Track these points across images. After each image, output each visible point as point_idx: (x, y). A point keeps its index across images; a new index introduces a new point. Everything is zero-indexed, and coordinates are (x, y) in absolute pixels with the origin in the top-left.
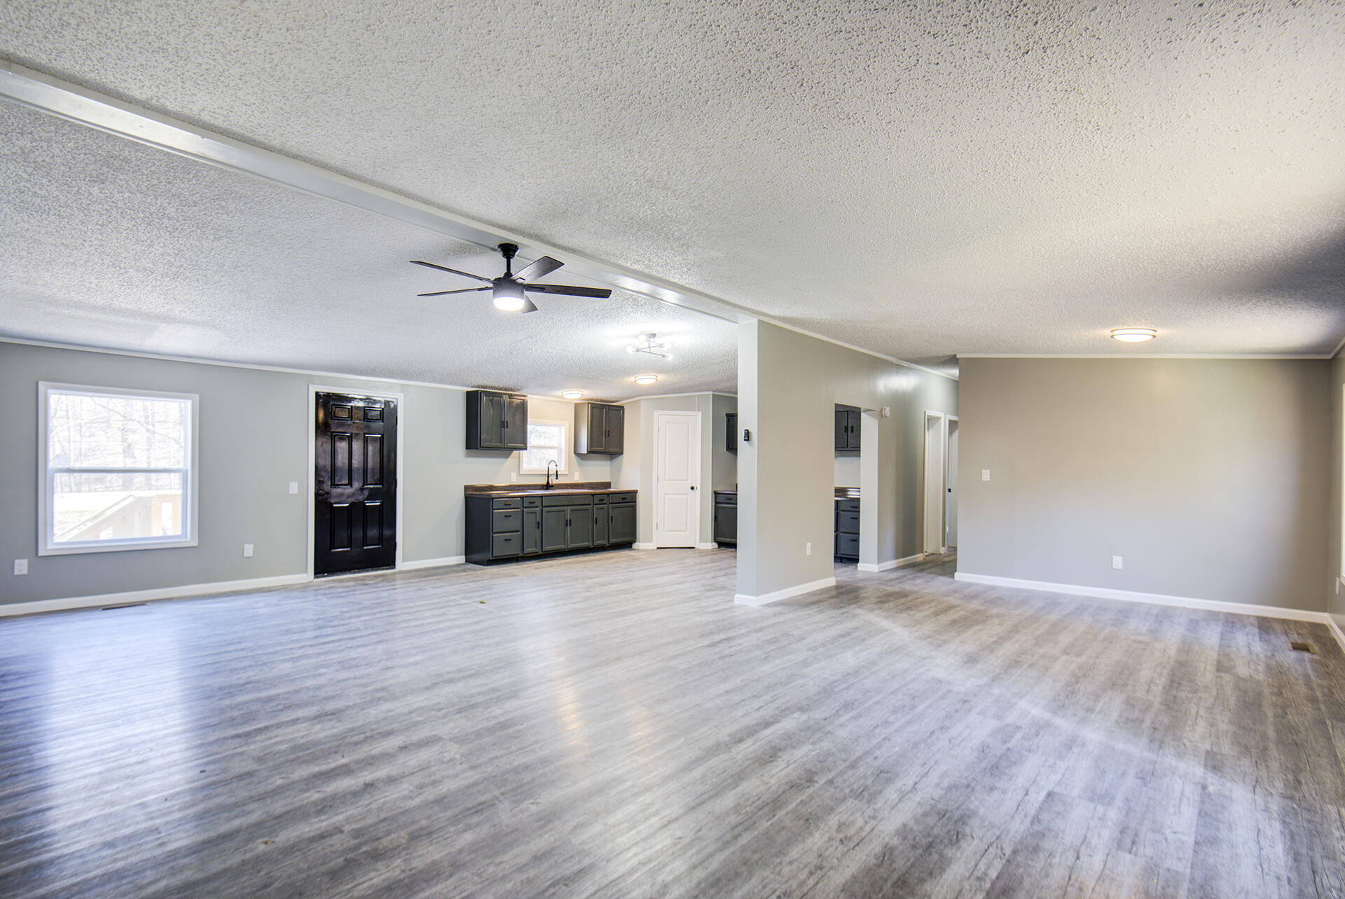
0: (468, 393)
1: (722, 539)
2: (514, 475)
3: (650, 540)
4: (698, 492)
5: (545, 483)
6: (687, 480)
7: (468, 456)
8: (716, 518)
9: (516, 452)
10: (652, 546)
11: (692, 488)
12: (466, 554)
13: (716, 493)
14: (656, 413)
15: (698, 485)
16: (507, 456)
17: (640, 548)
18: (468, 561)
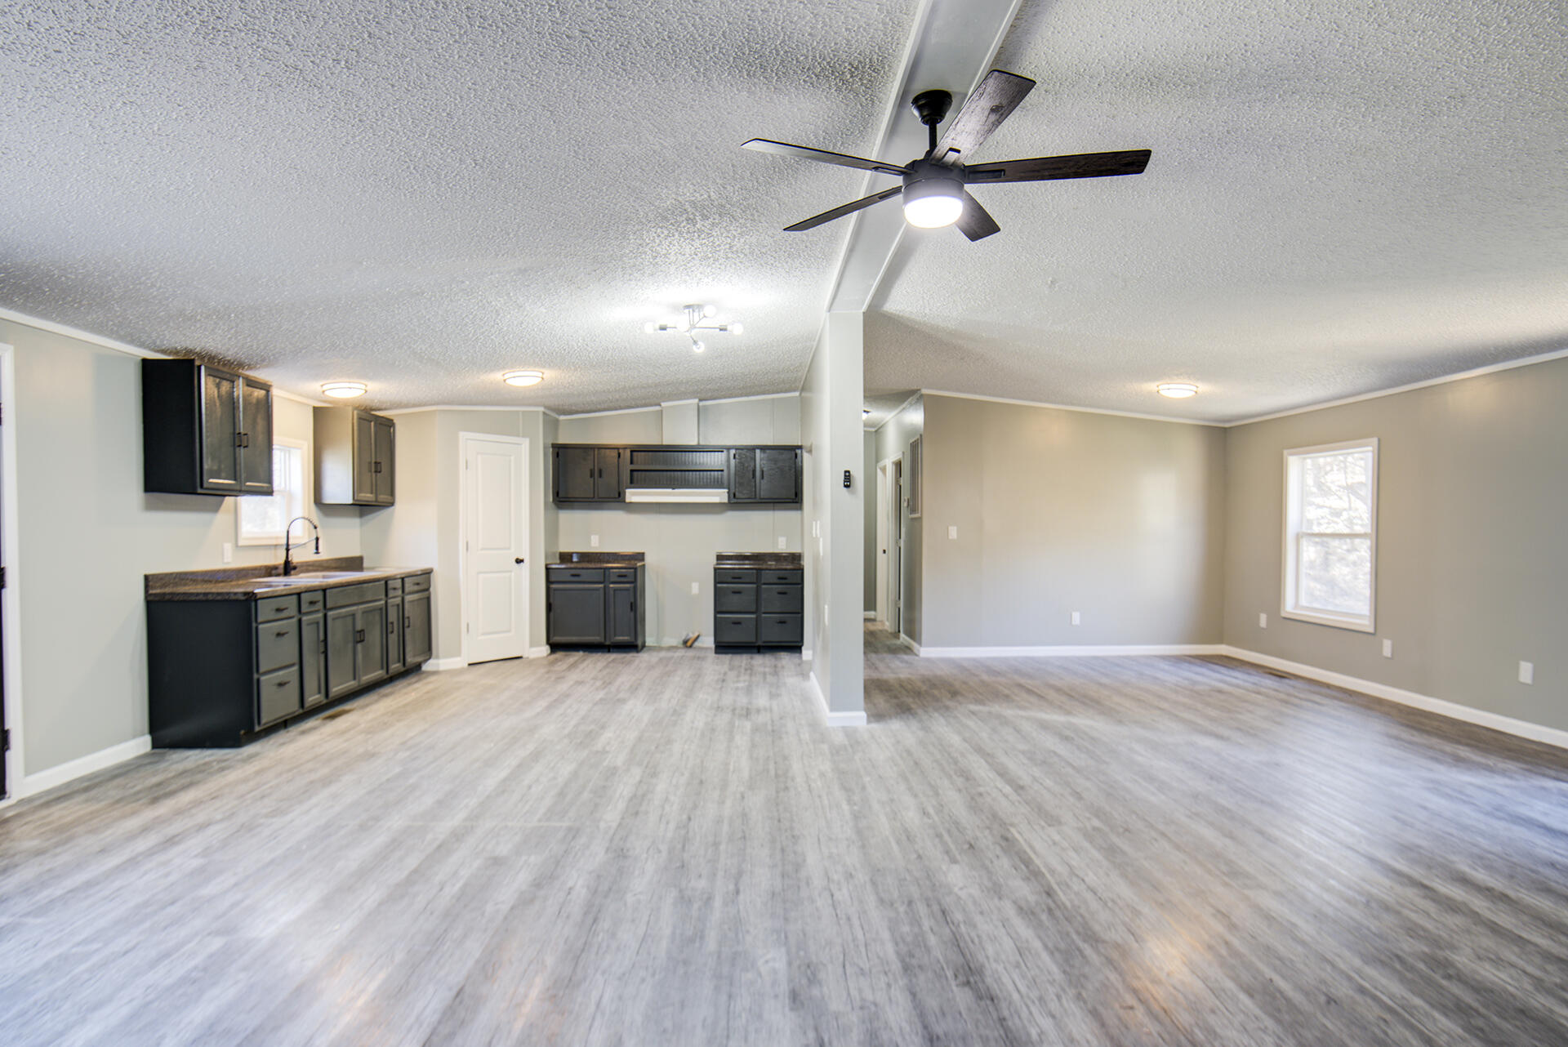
0: (146, 364)
1: (557, 639)
2: (228, 547)
3: (458, 653)
4: (525, 565)
5: (281, 561)
6: (509, 548)
7: (150, 507)
8: (549, 607)
9: (229, 501)
10: (460, 662)
11: (519, 561)
12: (153, 730)
13: (548, 569)
14: (463, 435)
15: (525, 556)
16: (216, 509)
17: (441, 668)
18: (156, 745)
